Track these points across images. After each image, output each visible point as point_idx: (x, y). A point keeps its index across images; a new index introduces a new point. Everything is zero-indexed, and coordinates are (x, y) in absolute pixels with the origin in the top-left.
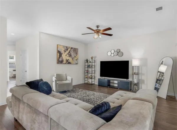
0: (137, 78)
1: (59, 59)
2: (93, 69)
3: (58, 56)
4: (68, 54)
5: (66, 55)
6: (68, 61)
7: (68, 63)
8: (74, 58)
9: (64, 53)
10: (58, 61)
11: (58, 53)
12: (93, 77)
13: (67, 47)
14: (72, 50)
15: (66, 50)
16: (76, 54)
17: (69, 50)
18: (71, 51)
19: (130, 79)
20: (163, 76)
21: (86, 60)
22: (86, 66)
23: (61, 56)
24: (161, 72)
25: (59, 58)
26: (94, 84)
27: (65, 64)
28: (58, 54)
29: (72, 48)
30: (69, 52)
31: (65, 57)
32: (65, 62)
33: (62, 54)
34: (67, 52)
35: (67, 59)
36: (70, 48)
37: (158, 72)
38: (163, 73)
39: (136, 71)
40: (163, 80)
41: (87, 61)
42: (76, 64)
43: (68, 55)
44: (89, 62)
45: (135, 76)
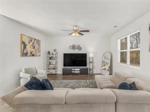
0: (92, 65)
1: (23, 52)
2: (56, 61)
3: (23, 48)
4: (32, 45)
5: (30, 47)
6: (33, 53)
7: (32, 56)
8: (37, 49)
9: (29, 44)
10: (23, 53)
11: (23, 44)
12: (56, 68)
13: (31, 38)
14: (35, 41)
15: (31, 41)
16: (39, 46)
17: (33, 41)
18: (35, 43)
21: (48, 51)
23: (26, 48)
25: (24, 49)
26: (57, 74)
27: (29, 56)
28: (23, 46)
29: (35, 39)
30: (33, 44)
31: (29, 48)
32: (29, 54)
33: (27, 45)
34: (31, 43)
35: (31, 51)
36: (34, 39)
41: (49, 53)
42: (39, 56)
43: (32, 47)
44: (51, 54)
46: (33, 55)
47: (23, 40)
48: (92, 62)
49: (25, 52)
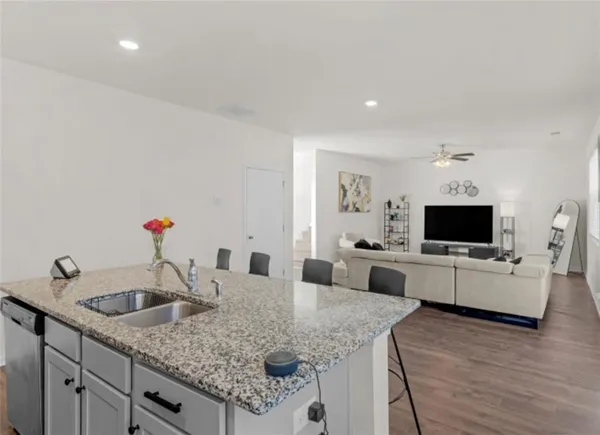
0: (510, 240)
1: (343, 203)
2: (406, 224)
3: (342, 196)
4: (356, 190)
6: (356, 206)
8: (365, 197)
9: (350, 189)
10: (342, 206)
11: (342, 190)
12: (406, 242)
13: (353, 175)
14: (362, 180)
15: (353, 182)
16: (368, 189)
17: (357, 180)
18: (361, 183)
19: (495, 244)
20: (561, 237)
21: (387, 201)
22: (388, 217)
23: (346, 195)
24: (557, 229)
25: (343, 199)
27: (351, 212)
28: (342, 192)
29: (361, 177)
30: (357, 186)
31: (351, 197)
32: (351, 207)
33: (348, 191)
35: (354, 202)
36: (359, 177)
37: (553, 228)
38: (562, 231)
39: (507, 226)
40: (561, 248)
41: (389, 204)
42: (368, 211)
43: (355, 193)
44: (394, 206)
45: (505, 235)
46: (357, 210)
47: (343, 182)
48: (512, 233)
49: (345, 204)
